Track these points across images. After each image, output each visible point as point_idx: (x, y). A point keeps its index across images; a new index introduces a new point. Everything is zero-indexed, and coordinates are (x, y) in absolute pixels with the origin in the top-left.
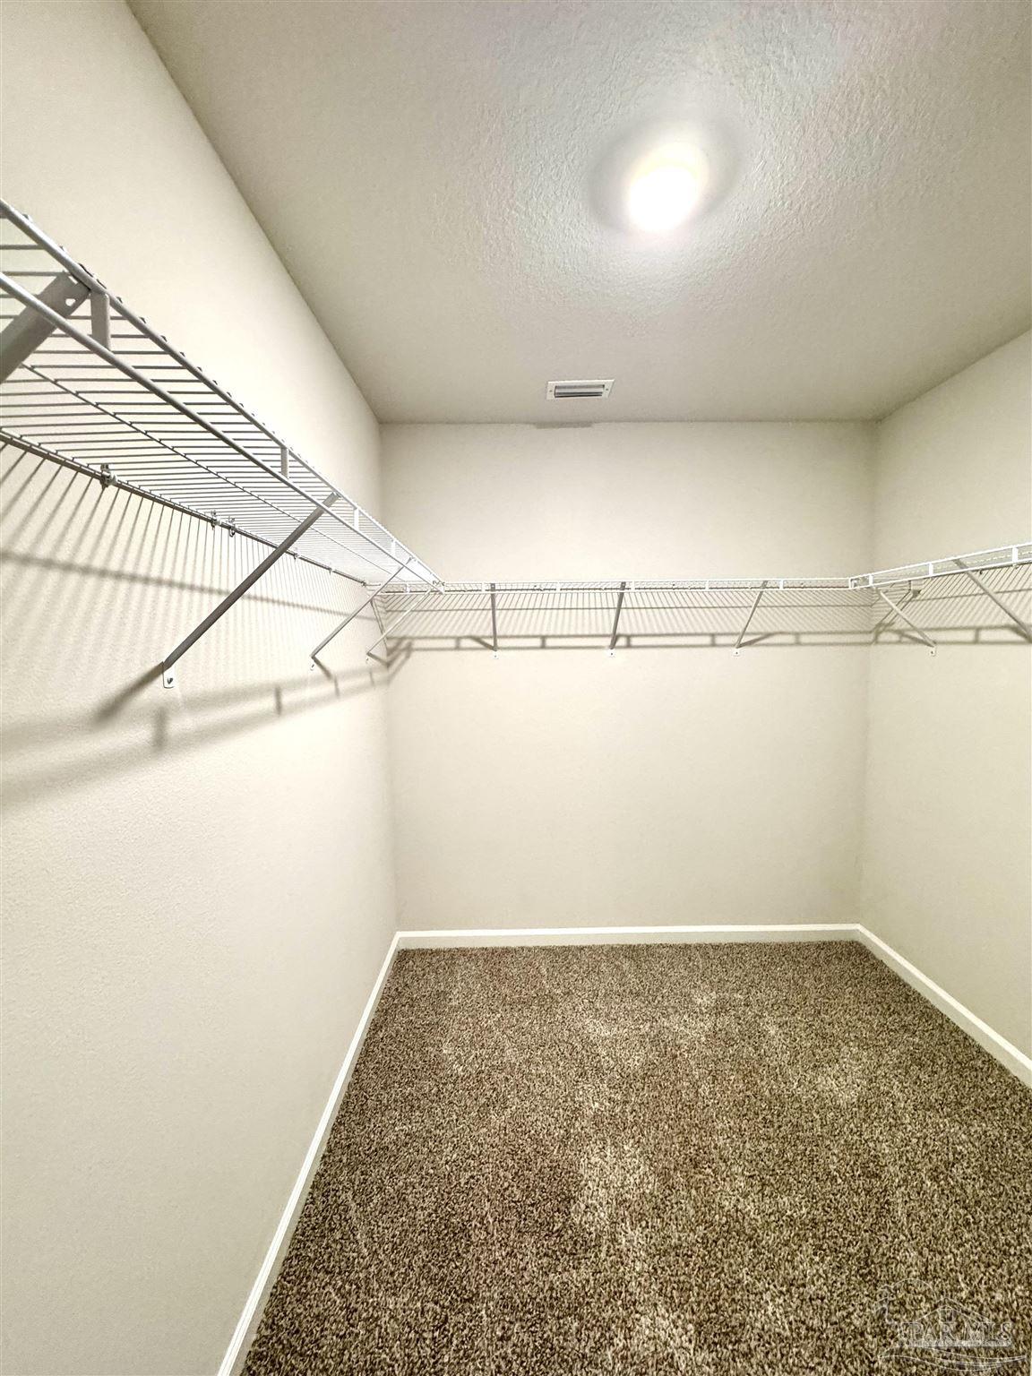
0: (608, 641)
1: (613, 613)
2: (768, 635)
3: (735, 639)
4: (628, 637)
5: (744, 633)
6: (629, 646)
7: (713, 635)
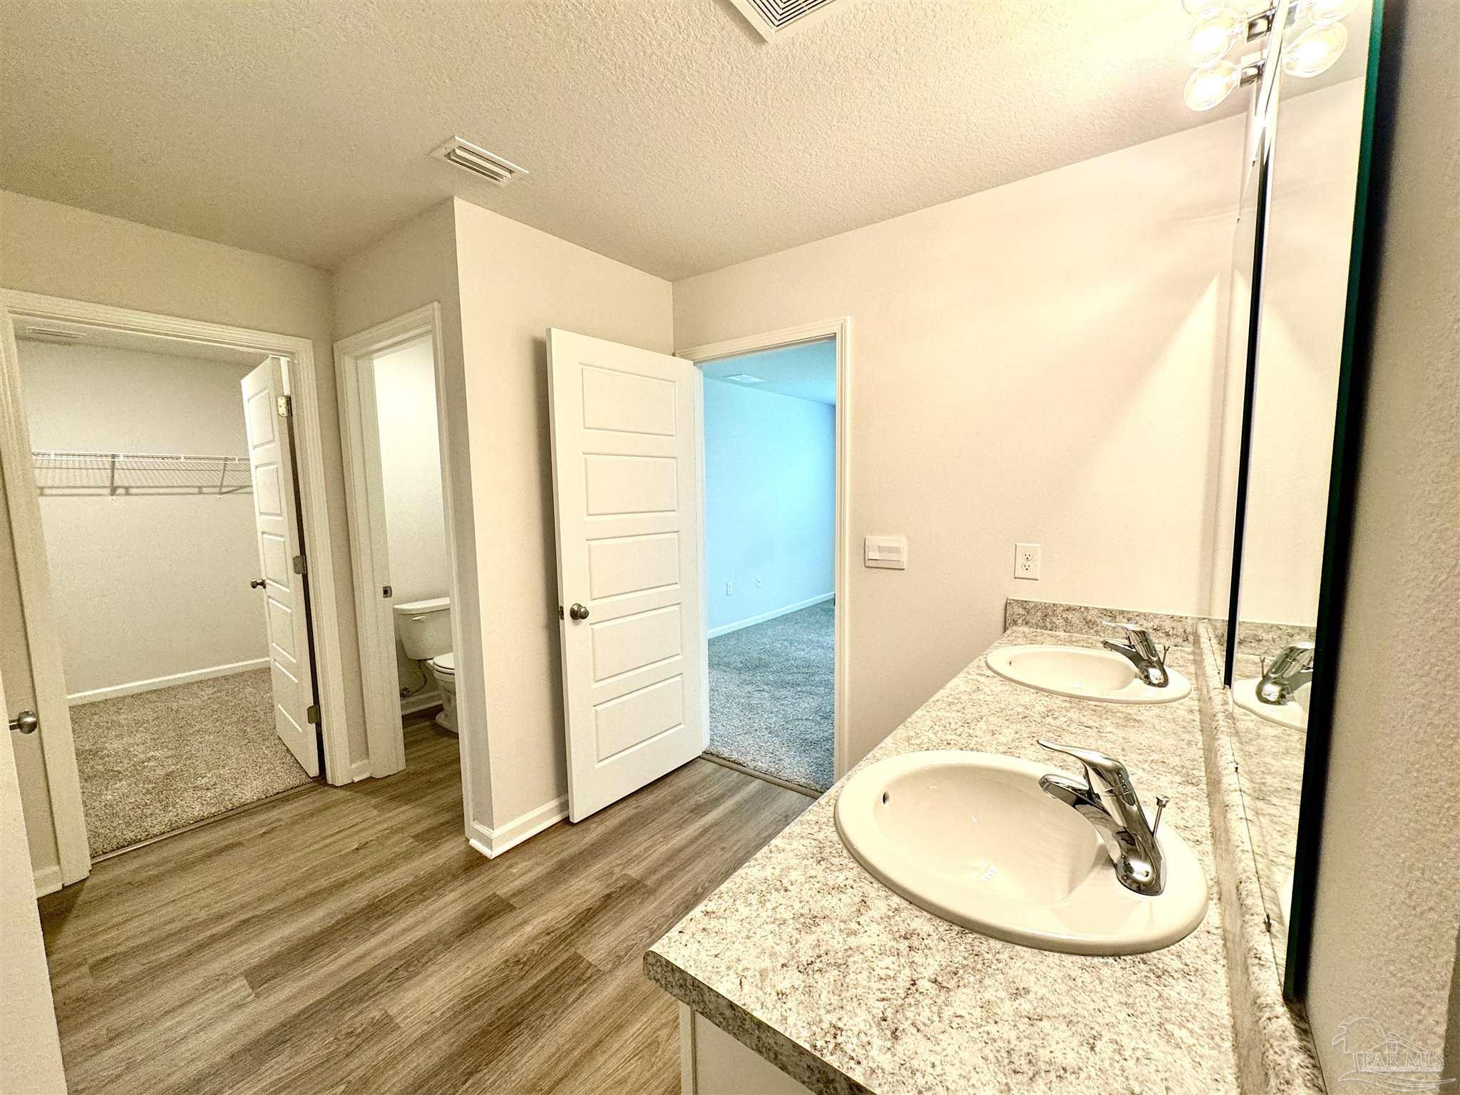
0: (108, 491)
1: (109, 471)
2: (242, 487)
3: (218, 490)
4: (127, 488)
5: (221, 486)
6: (127, 494)
7: (200, 487)
